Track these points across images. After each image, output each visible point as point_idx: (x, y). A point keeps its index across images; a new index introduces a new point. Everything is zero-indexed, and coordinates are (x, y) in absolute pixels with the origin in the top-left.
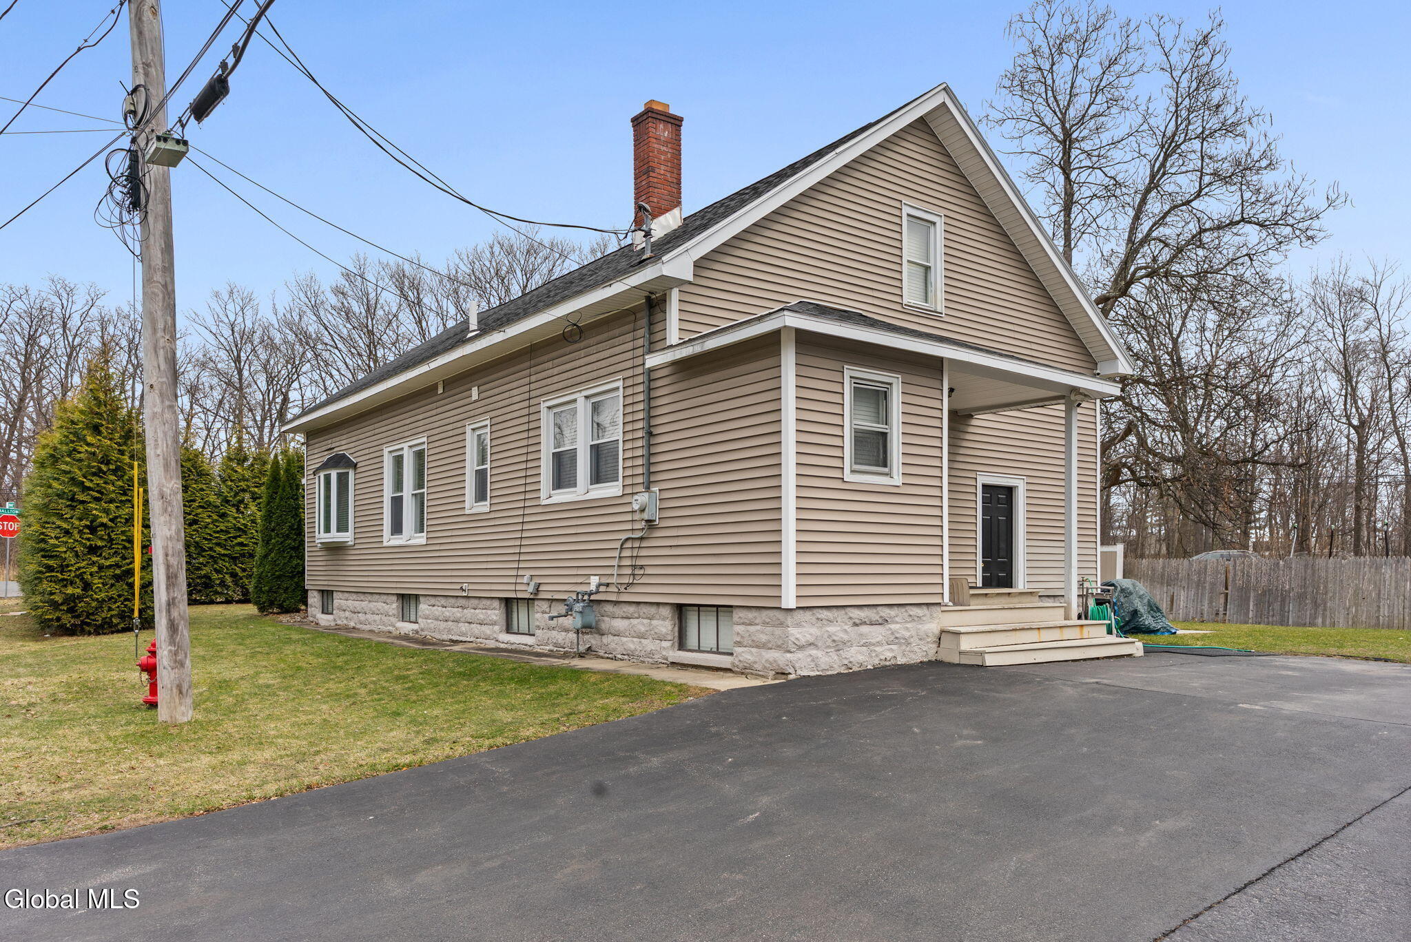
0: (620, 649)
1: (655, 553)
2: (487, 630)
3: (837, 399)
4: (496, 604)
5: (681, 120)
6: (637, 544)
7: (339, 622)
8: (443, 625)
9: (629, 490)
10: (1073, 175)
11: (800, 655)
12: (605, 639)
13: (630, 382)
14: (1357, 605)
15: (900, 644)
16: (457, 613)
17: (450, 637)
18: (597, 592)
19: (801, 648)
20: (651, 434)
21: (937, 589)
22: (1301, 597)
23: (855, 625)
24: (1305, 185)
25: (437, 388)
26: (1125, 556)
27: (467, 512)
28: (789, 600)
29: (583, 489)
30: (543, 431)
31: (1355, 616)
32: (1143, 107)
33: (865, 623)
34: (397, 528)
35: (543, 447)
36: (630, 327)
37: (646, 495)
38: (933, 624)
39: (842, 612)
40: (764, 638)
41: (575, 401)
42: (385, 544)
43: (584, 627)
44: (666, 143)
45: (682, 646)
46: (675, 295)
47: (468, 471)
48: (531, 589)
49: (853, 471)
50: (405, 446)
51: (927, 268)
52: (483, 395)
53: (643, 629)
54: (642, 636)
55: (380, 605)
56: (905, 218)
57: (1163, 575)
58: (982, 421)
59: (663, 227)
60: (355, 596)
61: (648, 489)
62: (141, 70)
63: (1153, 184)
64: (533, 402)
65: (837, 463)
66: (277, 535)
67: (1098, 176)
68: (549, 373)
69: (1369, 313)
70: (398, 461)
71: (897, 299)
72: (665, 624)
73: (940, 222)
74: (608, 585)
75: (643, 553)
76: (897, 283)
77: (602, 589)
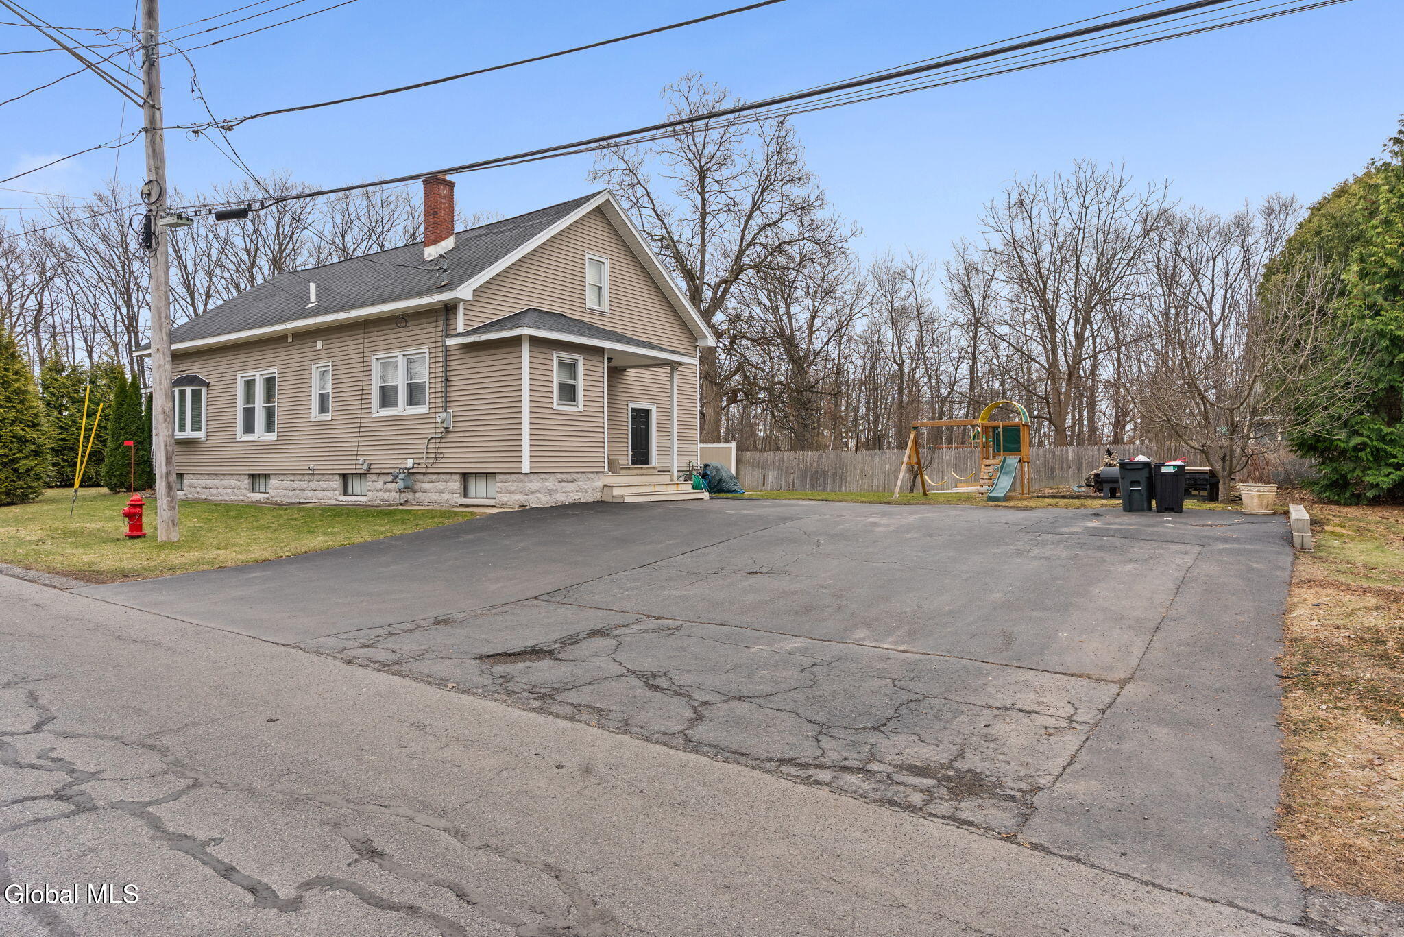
0: (427, 500)
1: (448, 446)
2: (329, 494)
3: (550, 368)
4: (337, 477)
5: (454, 183)
6: (438, 441)
7: (190, 496)
8: (291, 493)
9: (432, 411)
10: (707, 196)
11: (531, 496)
12: (417, 495)
13: (433, 350)
14: (862, 479)
15: (583, 492)
16: (304, 484)
17: (298, 500)
18: (413, 468)
19: (532, 493)
20: (447, 380)
21: (602, 465)
22: (834, 474)
23: (560, 482)
24: (840, 220)
25: (287, 338)
26: (737, 450)
27: (313, 420)
28: (526, 468)
29: (401, 408)
30: (373, 373)
31: (861, 486)
32: (749, 157)
33: (564, 481)
34: (249, 427)
35: (373, 382)
36: (434, 319)
37: (445, 414)
38: (600, 482)
39: (553, 475)
40: (513, 489)
41: (396, 357)
42: (238, 440)
43: (405, 488)
44: (445, 197)
45: (466, 495)
46: (462, 305)
47: (313, 393)
48: (365, 467)
49: (558, 404)
50: (257, 374)
51: (600, 288)
52: (325, 347)
53: (442, 488)
54: (441, 492)
55: (232, 482)
56: (587, 260)
57: (759, 462)
58: (631, 374)
59: (443, 248)
60: (206, 477)
61: (446, 410)
62: (154, 171)
63: (756, 207)
64: (366, 354)
65: (550, 400)
66: (126, 433)
67: (722, 199)
68: (378, 338)
69: (909, 287)
70: (250, 384)
71: (584, 306)
72: (456, 484)
73: (607, 262)
74: (419, 464)
75: (442, 445)
76: (583, 297)
77: (416, 466)
